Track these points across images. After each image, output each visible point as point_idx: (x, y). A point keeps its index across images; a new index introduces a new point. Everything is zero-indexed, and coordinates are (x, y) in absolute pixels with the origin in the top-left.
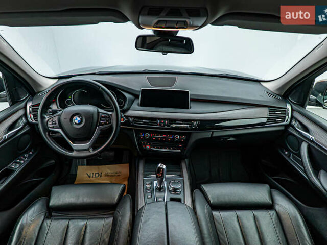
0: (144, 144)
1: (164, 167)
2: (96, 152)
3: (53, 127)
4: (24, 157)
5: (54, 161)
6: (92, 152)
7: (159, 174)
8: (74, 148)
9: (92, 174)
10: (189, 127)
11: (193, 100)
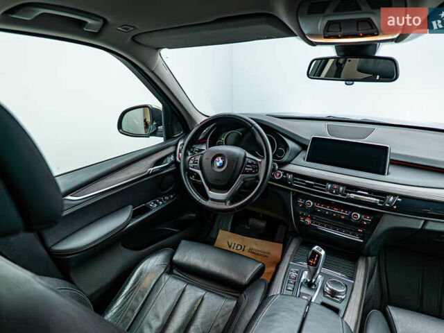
0: (302, 215)
1: (323, 253)
2: (233, 206)
3: (193, 167)
4: (164, 198)
5: (194, 215)
6: (228, 206)
7: (313, 260)
8: (210, 196)
9: (233, 245)
10: (380, 202)
11: (394, 163)
